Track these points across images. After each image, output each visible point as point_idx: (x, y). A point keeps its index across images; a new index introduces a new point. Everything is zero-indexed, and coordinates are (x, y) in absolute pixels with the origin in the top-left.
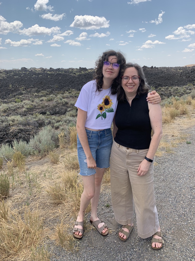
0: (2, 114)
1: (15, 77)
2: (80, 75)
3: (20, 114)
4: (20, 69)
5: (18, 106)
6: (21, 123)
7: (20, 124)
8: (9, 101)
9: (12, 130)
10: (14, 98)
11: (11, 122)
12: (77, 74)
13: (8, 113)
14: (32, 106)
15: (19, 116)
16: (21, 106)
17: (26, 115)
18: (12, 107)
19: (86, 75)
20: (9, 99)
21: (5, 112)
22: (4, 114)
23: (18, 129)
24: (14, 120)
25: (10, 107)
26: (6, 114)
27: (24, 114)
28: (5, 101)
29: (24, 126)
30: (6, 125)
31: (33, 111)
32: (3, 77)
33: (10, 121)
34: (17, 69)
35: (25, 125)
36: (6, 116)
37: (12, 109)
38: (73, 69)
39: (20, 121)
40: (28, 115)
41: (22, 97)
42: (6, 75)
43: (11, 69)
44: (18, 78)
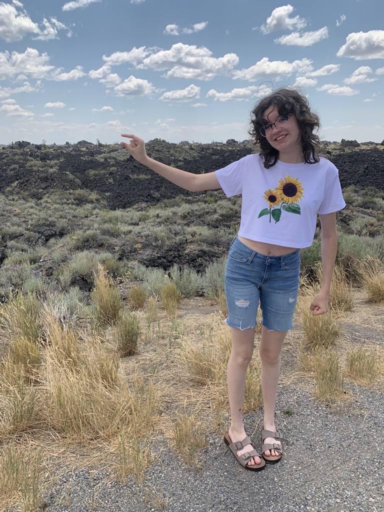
0: (180, 221)
1: (214, 157)
2: (340, 155)
3: (208, 225)
4: (225, 142)
5: (207, 210)
6: (205, 240)
7: (203, 242)
8: (195, 200)
9: (189, 250)
10: (204, 195)
11: (189, 237)
12: (335, 154)
13: (189, 220)
14: (231, 212)
15: (206, 227)
16: (212, 211)
17: (217, 227)
18: (197, 210)
19: (353, 156)
20: (196, 197)
21: (184, 218)
22: (182, 222)
23: (198, 251)
24: (195, 233)
25: (193, 211)
26: (185, 222)
27: (215, 225)
28: (189, 200)
29: (209, 246)
30: (180, 239)
31: (230, 220)
32: (194, 158)
33: (188, 233)
34: (220, 143)
35: (211, 244)
36: (186, 225)
37: (196, 214)
38: (327, 144)
39: (204, 236)
40: (222, 227)
41: (218, 194)
42: (200, 153)
43: (210, 143)
44: (218, 159)
